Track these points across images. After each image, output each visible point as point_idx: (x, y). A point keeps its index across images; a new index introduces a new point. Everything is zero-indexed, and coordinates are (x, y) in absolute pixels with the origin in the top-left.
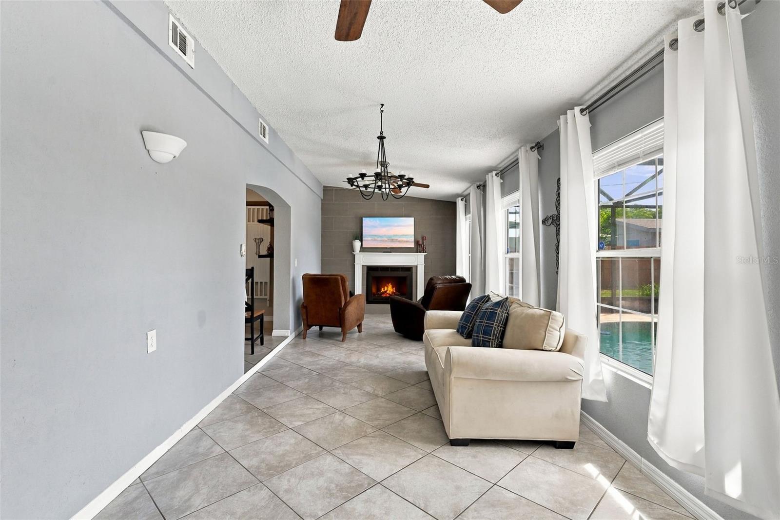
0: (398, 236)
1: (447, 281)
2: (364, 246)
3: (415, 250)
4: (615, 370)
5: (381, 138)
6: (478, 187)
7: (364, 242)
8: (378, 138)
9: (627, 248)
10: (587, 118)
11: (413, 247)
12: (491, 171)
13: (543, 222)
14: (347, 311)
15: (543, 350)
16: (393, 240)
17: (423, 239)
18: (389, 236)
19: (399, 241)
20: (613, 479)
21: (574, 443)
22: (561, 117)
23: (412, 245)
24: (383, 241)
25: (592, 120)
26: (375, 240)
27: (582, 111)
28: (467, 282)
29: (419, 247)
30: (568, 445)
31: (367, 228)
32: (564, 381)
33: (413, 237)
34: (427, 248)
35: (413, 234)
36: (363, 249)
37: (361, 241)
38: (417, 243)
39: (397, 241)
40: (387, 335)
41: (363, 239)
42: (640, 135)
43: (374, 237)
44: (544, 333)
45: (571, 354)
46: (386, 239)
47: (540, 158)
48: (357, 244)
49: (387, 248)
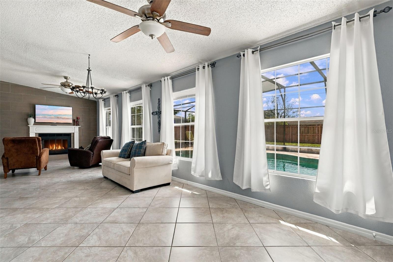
0: (62, 115)
1: (103, 138)
2: (36, 121)
3: (73, 124)
4: (180, 159)
5: (89, 70)
6: (116, 96)
7: (36, 119)
8: (87, 70)
9: (192, 122)
10: (171, 80)
11: (72, 122)
12: (126, 90)
13: (152, 113)
14: (42, 158)
15: (162, 155)
16: (58, 117)
17: (77, 118)
18: (55, 115)
19: (63, 118)
20: (183, 188)
21: (170, 183)
22: (163, 78)
23: (71, 121)
24: (51, 118)
25: (173, 82)
26: (45, 117)
27: (170, 78)
28: (111, 138)
29: (75, 122)
30: (168, 184)
31: (39, 110)
32: (168, 164)
33: (72, 116)
34: (80, 123)
35: (72, 114)
36: (36, 123)
37: (35, 118)
38: (74, 121)
39: (61, 118)
40: (67, 168)
41: (36, 116)
42: (187, 90)
43: (45, 116)
44: (162, 150)
45: (169, 155)
46: (53, 117)
47: (151, 90)
48: (32, 120)
49: (54, 123)
